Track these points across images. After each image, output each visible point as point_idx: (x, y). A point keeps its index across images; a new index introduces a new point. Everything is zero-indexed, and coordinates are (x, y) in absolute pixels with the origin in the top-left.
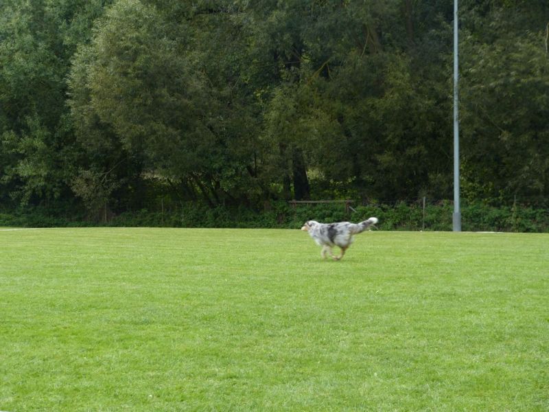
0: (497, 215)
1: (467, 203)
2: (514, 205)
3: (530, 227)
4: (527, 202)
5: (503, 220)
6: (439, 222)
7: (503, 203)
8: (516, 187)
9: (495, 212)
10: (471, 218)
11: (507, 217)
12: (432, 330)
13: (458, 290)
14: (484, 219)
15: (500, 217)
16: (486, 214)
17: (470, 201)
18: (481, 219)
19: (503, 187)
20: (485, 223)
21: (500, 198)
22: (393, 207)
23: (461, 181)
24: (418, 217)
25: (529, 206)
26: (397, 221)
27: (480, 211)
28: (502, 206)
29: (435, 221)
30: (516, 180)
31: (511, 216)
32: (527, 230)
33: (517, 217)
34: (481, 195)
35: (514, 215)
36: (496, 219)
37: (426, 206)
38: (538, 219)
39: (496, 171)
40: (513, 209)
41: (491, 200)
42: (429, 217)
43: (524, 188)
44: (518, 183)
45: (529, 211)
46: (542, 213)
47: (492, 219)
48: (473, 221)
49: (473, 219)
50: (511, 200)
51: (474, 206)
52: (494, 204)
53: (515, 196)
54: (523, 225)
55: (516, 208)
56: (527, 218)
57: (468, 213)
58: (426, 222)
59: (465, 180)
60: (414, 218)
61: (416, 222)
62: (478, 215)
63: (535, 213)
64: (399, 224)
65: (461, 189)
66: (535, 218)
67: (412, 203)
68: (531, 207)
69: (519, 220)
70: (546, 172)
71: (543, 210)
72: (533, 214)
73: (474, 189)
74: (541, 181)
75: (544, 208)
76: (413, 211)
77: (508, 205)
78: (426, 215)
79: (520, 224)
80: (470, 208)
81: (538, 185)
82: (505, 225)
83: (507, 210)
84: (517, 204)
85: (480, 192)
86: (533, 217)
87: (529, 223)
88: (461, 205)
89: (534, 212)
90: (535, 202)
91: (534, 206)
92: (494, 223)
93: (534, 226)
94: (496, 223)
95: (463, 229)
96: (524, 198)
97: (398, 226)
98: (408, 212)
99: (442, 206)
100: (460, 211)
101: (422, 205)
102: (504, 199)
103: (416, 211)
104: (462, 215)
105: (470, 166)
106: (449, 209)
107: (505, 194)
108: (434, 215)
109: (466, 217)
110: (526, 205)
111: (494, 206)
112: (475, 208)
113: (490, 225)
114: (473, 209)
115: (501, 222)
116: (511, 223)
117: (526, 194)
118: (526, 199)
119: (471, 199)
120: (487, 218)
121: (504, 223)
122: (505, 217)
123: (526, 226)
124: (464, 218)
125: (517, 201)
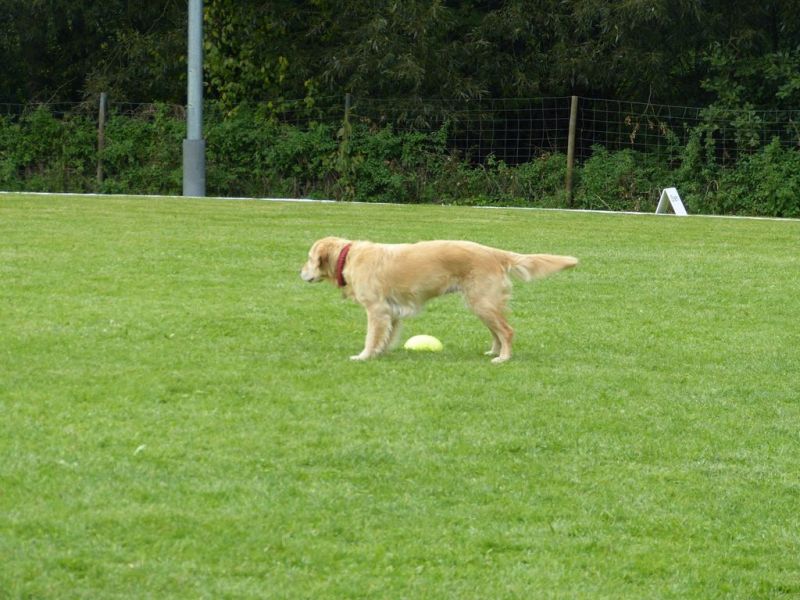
0: (300, 148)
1: (217, 111)
2: (346, 121)
3: (385, 181)
4: (378, 114)
5: (316, 161)
6: (142, 161)
7: (314, 116)
8: (350, 72)
9: (293, 139)
10: (228, 153)
11: (327, 152)
14: (263, 158)
15: (309, 152)
16: (270, 144)
17: (229, 108)
18: (257, 155)
19: (315, 72)
20: (267, 167)
21: (309, 100)
22: (15, 120)
23: (205, 53)
24: (87, 149)
25: (384, 125)
26: (27, 158)
27: (253, 134)
28: (312, 124)
29: (131, 160)
30: (351, 53)
31: (337, 149)
32: (377, 192)
33: (353, 154)
34: (256, 91)
35: (344, 147)
36: (297, 158)
37: (107, 117)
38: (407, 159)
39: (295, 29)
40: (341, 132)
41: (283, 108)
42: (116, 148)
43: (372, 75)
44: (357, 62)
45: (382, 137)
46: (416, 144)
47: (287, 155)
48: (234, 163)
49: (235, 156)
50: (335, 107)
51: (238, 122)
52: (289, 117)
53: (347, 97)
54: (369, 176)
55: (350, 127)
56: (377, 156)
57: (221, 141)
58: (105, 162)
59: (215, 51)
60: (74, 150)
61: (79, 162)
62: (247, 147)
63: (401, 144)
64: (33, 165)
65: (205, 75)
66: (398, 156)
67: (68, 108)
68: (389, 125)
69: (358, 160)
70: (430, 34)
71: (424, 136)
72: (392, 148)
73: (237, 74)
74: (418, 56)
76: (72, 131)
77: (325, 121)
78: (106, 144)
79: (358, 171)
80: (228, 125)
81: (410, 67)
82: (321, 176)
83: (326, 133)
84: (351, 119)
85: (253, 85)
86: (395, 154)
87: (383, 171)
88: (204, 121)
89: (398, 140)
90: (399, 114)
91: (395, 126)
92: (290, 168)
93: (396, 180)
94: (298, 169)
96: (371, 101)
97: (29, 172)
98: (57, 135)
99: (152, 118)
100: (203, 135)
101: (96, 116)
102: (317, 103)
103: (80, 133)
104: (207, 145)
105: (228, 13)
106: (169, 129)
107: (321, 90)
108: (129, 143)
109: (216, 151)
110: (375, 121)
111: (290, 123)
112: (240, 126)
113: (280, 172)
114: (234, 130)
115: (310, 166)
116: (339, 169)
117: (374, 92)
118: (376, 105)
119: (229, 103)
120: (272, 154)
121: (316, 170)
122: (321, 152)
123: (377, 179)
124: (210, 154)
125: (353, 111)
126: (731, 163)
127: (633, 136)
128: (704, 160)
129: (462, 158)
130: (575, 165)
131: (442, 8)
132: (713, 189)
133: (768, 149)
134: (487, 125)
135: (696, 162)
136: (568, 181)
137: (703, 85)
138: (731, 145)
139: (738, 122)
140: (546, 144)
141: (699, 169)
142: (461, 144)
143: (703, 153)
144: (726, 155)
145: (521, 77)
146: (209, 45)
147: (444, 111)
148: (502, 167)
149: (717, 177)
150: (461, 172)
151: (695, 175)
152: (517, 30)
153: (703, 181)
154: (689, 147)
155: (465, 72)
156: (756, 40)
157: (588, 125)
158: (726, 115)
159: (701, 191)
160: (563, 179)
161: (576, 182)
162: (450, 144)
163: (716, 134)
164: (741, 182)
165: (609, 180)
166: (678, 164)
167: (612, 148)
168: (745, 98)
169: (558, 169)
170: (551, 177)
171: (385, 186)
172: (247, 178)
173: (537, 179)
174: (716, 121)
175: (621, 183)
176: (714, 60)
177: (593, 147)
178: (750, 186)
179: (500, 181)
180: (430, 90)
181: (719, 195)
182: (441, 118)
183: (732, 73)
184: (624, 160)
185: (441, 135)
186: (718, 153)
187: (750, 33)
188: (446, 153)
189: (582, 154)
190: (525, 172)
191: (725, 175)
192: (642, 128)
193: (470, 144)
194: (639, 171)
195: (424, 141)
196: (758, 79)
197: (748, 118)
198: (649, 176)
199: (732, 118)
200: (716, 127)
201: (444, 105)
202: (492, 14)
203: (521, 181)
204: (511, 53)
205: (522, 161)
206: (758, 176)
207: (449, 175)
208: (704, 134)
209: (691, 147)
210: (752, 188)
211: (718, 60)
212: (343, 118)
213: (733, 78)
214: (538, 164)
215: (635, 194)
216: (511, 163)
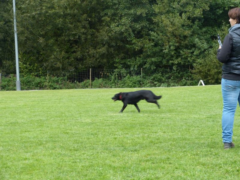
0: (39, 81)
1: (23, 75)
3: (56, 87)
4: (54, 74)
5: (42, 84)
6: (9, 86)
7: (42, 75)
8: (48, 66)
9: (38, 80)
10: (25, 83)
11: (44, 82)
12: (5, 142)
13: (19, 121)
14: (32, 84)
15: (41, 82)
16: (33, 81)
17: (25, 74)
18: (31, 83)
19: (42, 67)
20: (33, 85)
21: (40, 72)
23: (19, 64)
25: (55, 76)
27: (30, 79)
28: (41, 77)
29: (7, 86)
30: (48, 62)
31: (46, 81)
32: (55, 88)
33: (49, 82)
34: (30, 71)
35: (48, 81)
36: (39, 83)
37: (2, 78)
38: (60, 82)
39: (38, 58)
40: (47, 78)
41: (35, 74)
42: (4, 83)
43: (52, 67)
44: (49, 64)
45: (55, 78)
46: (61, 79)
47: (37, 83)
48: (27, 85)
50: (46, 73)
51: (27, 77)
52: (37, 76)
53: (48, 71)
54: (52, 86)
55: (48, 77)
56: (54, 82)
57: (24, 81)
58: (2, 86)
59: (22, 63)
62: (30, 81)
63: (58, 80)
65: (20, 68)
66: (58, 82)
68: (56, 76)
69: (50, 83)
70: (63, 58)
71: (62, 78)
72: (57, 80)
73: (26, 68)
74: (60, 63)
75: (62, 77)
77: (44, 76)
78: (2, 83)
79: (50, 85)
80: (25, 78)
81: (59, 65)
83: (44, 78)
84: (49, 76)
85: (30, 70)
86: (57, 82)
88: (20, 77)
89: (58, 79)
90: (58, 74)
91: (57, 76)
92: (37, 86)
93: (58, 86)
94: (39, 85)
95: (22, 89)
99: (10, 77)
100: (20, 80)
102: (42, 73)
104: (21, 82)
105: (24, 56)
106: (14, 79)
107: (43, 70)
108: (6, 82)
109: (23, 83)
110: (53, 75)
111: (37, 77)
112: (27, 78)
113: (36, 86)
114: (26, 79)
115: (41, 85)
116: (46, 85)
117: (53, 70)
118: (53, 72)
119: (25, 73)
120: (34, 83)
121: (42, 85)
122: (43, 82)
123: (54, 86)
124: (22, 84)
125: (49, 74)
126: (120, 79)
127: (102, 75)
128: (116, 79)
129: (70, 82)
130: (91, 82)
131: (64, 53)
132: (118, 85)
133: (127, 76)
134: (74, 75)
135: (114, 80)
136: (90, 85)
137: (115, 65)
138: (120, 76)
139: (122, 72)
140: (86, 78)
141: (115, 81)
142: (70, 79)
143: (115, 78)
144: (120, 78)
145: (80, 65)
146: (20, 63)
147: (66, 73)
148: (78, 83)
149: (118, 82)
150: (70, 84)
151: (114, 82)
152: (79, 56)
153: (116, 83)
154: (112, 77)
155: (70, 65)
156: (124, 56)
157: (94, 74)
158: (119, 71)
159: (115, 85)
160: (89, 84)
161: (92, 85)
162: (68, 79)
163: (118, 74)
164: (123, 83)
165: (98, 84)
166: (111, 81)
167: (98, 78)
168: (123, 67)
169: (88, 83)
170: (87, 84)
171: (56, 88)
172: (29, 88)
173: (84, 85)
174: (118, 72)
175: (100, 84)
176: (116, 60)
177: (95, 78)
178: (124, 84)
179: (78, 86)
180: (63, 69)
181: (119, 86)
182: (66, 74)
183: (120, 63)
184: (101, 80)
185: (66, 77)
186: (118, 78)
187: (123, 55)
188: (67, 81)
189: (93, 79)
190: (82, 84)
191: (120, 82)
192: (103, 74)
193: (72, 79)
194: (104, 82)
195: (63, 79)
196: (125, 63)
197: (123, 71)
198: (106, 83)
199: (120, 71)
200: (118, 73)
201: (66, 72)
202: (74, 54)
203: (82, 85)
204: (78, 61)
205: (82, 81)
206: (126, 82)
207: (68, 85)
208: (115, 74)
209: (113, 77)
210: (125, 84)
211: (117, 60)
212: (47, 75)
213: (120, 64)
214: (85, 82)
215: (103, 87)
216: (79, 82)
